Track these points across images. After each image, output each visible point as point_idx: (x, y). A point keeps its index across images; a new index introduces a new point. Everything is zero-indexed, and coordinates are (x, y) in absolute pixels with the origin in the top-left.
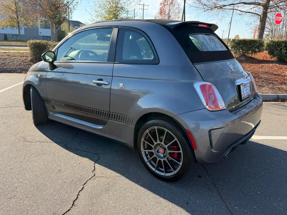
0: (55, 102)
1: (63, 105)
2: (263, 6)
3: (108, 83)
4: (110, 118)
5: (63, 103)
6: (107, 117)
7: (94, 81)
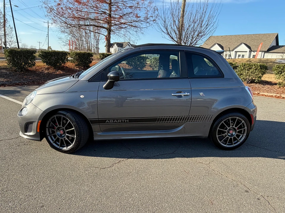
0: (114, 120)
1: (128, 121)
2: (107, 30)
3: (189, 94)
4: (189, 121)
5: (127, 120)
6: (185, 120)
7: (172, 94)
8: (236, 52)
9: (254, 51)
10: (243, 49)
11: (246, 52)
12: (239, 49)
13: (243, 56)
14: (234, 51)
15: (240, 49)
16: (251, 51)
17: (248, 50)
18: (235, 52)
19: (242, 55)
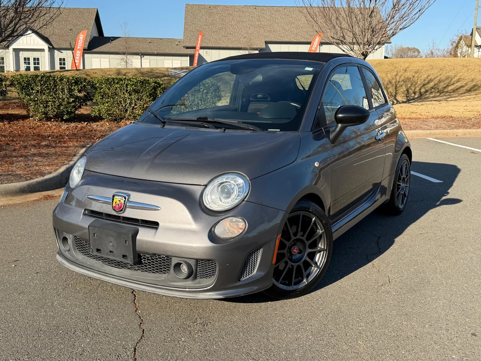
0: (341, 200)
8: (17, 51)
9: (59, 49)
10: (32, 43)
11: (43, 50)
12: (21, 42)
13: (37, 61)
14: (11, 48)
15: (25, 42)
16: (54, 48)
17: (45, 46)
18: (15, 50)
19: (34, 59)
